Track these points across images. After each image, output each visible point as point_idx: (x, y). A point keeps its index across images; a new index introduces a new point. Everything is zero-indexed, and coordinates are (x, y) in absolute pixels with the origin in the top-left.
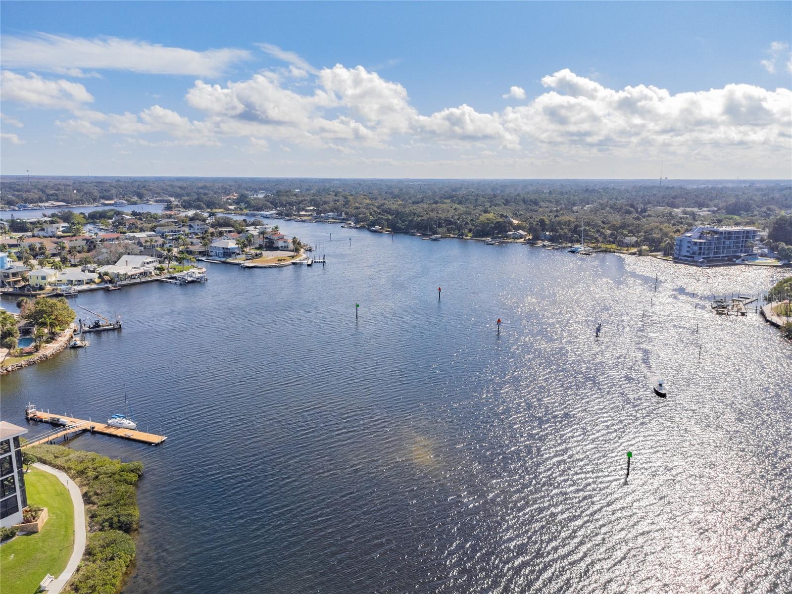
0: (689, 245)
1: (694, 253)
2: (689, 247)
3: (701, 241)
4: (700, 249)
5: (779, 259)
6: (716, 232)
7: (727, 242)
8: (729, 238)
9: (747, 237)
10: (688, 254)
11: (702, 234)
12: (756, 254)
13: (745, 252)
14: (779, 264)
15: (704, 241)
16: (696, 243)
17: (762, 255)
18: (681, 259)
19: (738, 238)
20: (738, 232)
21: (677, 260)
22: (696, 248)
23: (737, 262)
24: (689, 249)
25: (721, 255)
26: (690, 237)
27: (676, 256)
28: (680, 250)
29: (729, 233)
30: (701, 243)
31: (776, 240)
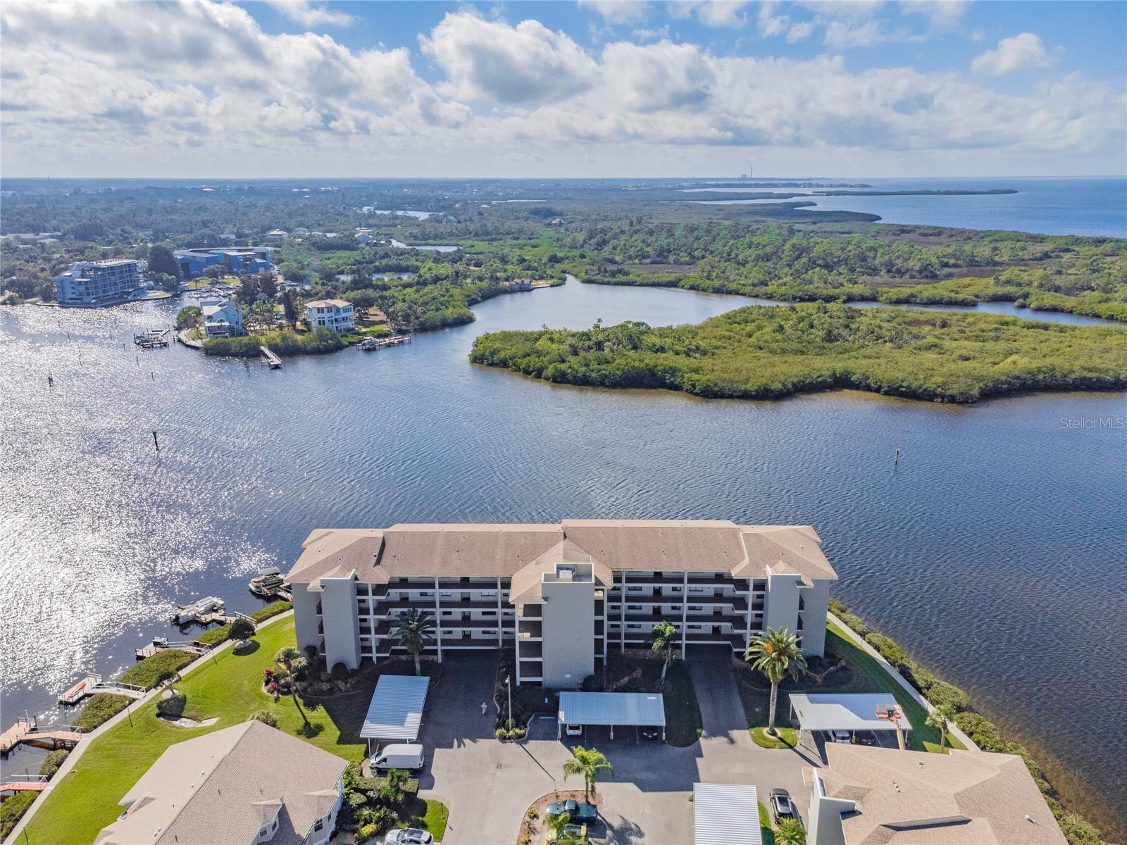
0: (73, 285)
1: (81, 294)
2: (73, 288)
3: (85, 280)
4: (87, 288)
5: (167, 291)
6: (98, 269)
7: (112, 278)
8: (113, 274)
9: (130, 271)
10: (74, 296)
11: (83, 271)
12: (143, 288)
13: (133, 287)
14: (168, 295)
15: (89, 280)
16: (80, 283)
17: (150, 288)
18: (68, 303)
19: (121, 272)
20: (120, 267)
21: (64, 305)
22: (82, 289)
23: (130, 298)
24: (73, 291)
25: (110, 293)
26: (70, 276)
27: (59, 300)
28: (63, 293)
29: (112, 268)
30: (86, 282)
31: (158, 271)
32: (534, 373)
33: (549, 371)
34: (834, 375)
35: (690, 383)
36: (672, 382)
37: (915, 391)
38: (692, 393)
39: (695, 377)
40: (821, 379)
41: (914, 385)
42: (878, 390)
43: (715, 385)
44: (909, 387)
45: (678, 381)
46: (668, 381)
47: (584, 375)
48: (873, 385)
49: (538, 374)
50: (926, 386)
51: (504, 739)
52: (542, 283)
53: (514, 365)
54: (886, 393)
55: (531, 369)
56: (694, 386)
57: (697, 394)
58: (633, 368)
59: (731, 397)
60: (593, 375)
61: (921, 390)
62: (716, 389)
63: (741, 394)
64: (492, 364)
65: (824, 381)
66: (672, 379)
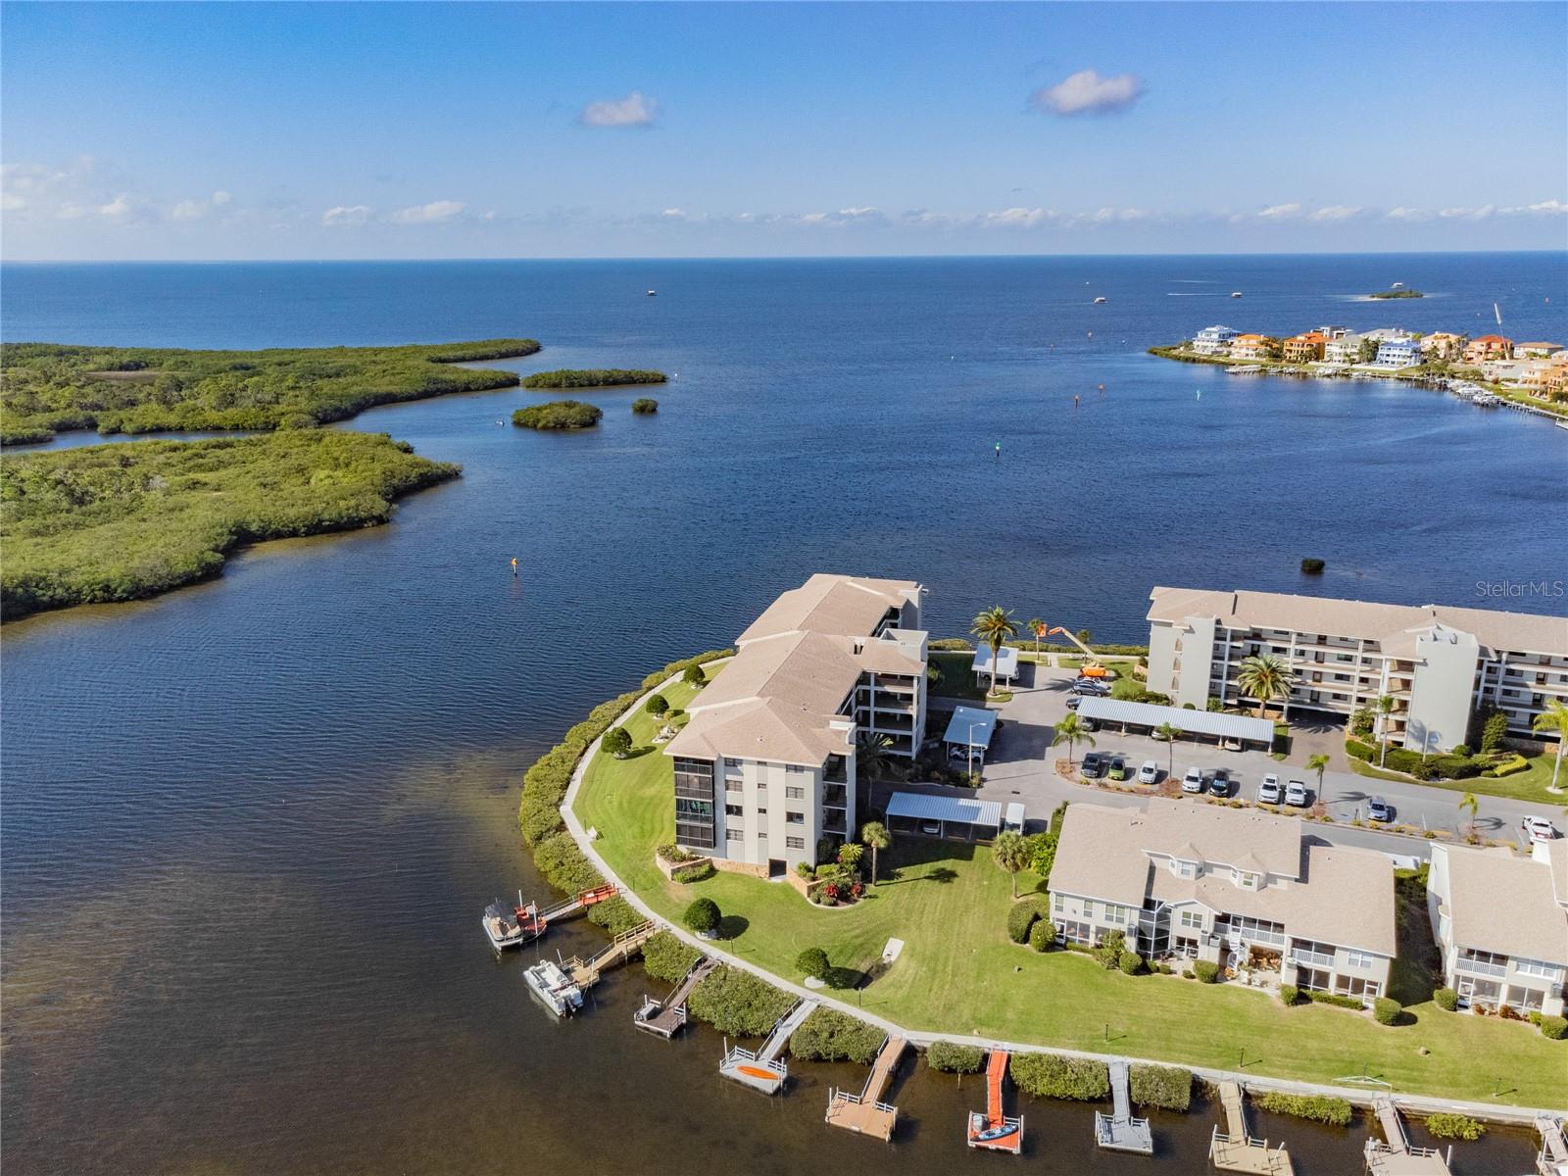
35: (94, 586)
36: (51, 598)
37: (338, 523)
38: (109, 601)
41: (333, 516)
42: (294, 534)
43: (140, 578)
44: (330, 519)
45: (63, 592)
46: (45, 599)
48: (283, 530)
54: (307, 534)
56: (106, 590)
57: (121, 600)
62: (144, 584)
63: (185, 579)
66: (48, 594)
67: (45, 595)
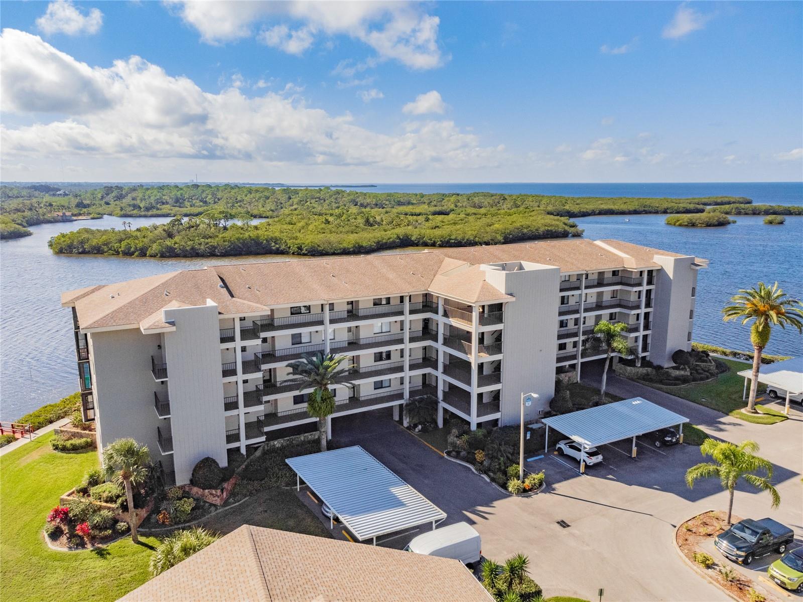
32: (137, 253)
33: (155, 248)
34: (398, 237)
35: (296, 246)
36: (278, 249)
37: (461, 241)
38: (299, 254)
39: (298, 241)
40: (391, 240)
41: (459, 238)
42: (433, 245)
43: (318, 246)
44: (455, 239)
45: (283, 247)
46: (273, 248)
47: (193, 249)
48: (429, 241)
49: (143, 253)
50: (467, 238)
51: (524, 492)
52: (80, 218)
53: (110, 249)
54: (441, 246)
55: (132, 249)
56: (300, 248)
57: (304, 255)
58: (238, 239)
59: (334, 254)
60: (202, 247)
61: (465, 240)
62: (319, 249)
63: (341, 251)
64: (84, 252)
65: (394, 242)
66: (277, 246)
67: (274, 246)
